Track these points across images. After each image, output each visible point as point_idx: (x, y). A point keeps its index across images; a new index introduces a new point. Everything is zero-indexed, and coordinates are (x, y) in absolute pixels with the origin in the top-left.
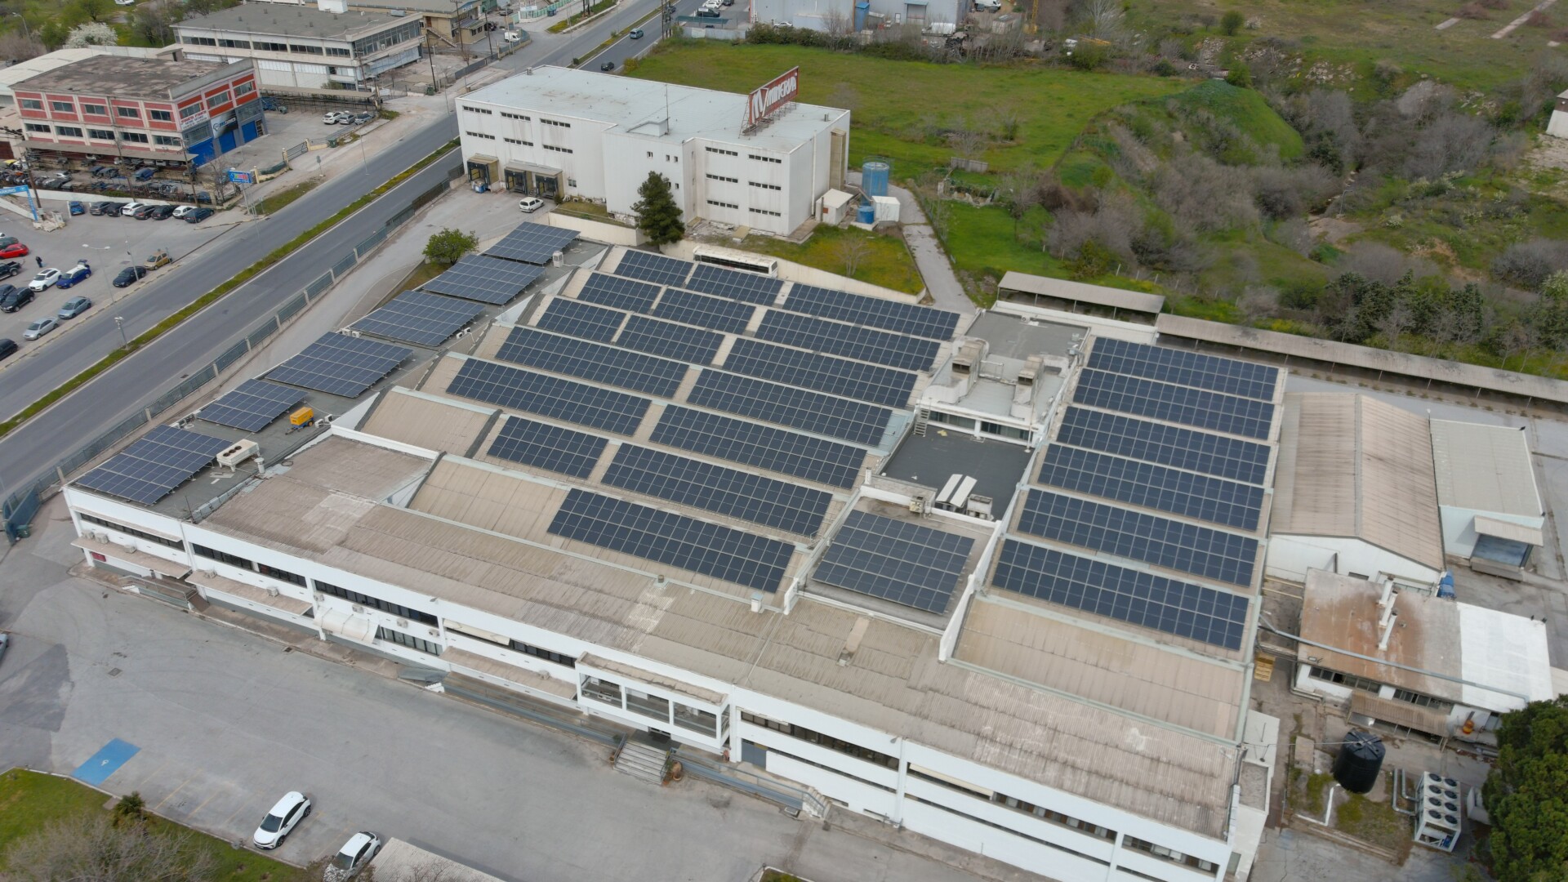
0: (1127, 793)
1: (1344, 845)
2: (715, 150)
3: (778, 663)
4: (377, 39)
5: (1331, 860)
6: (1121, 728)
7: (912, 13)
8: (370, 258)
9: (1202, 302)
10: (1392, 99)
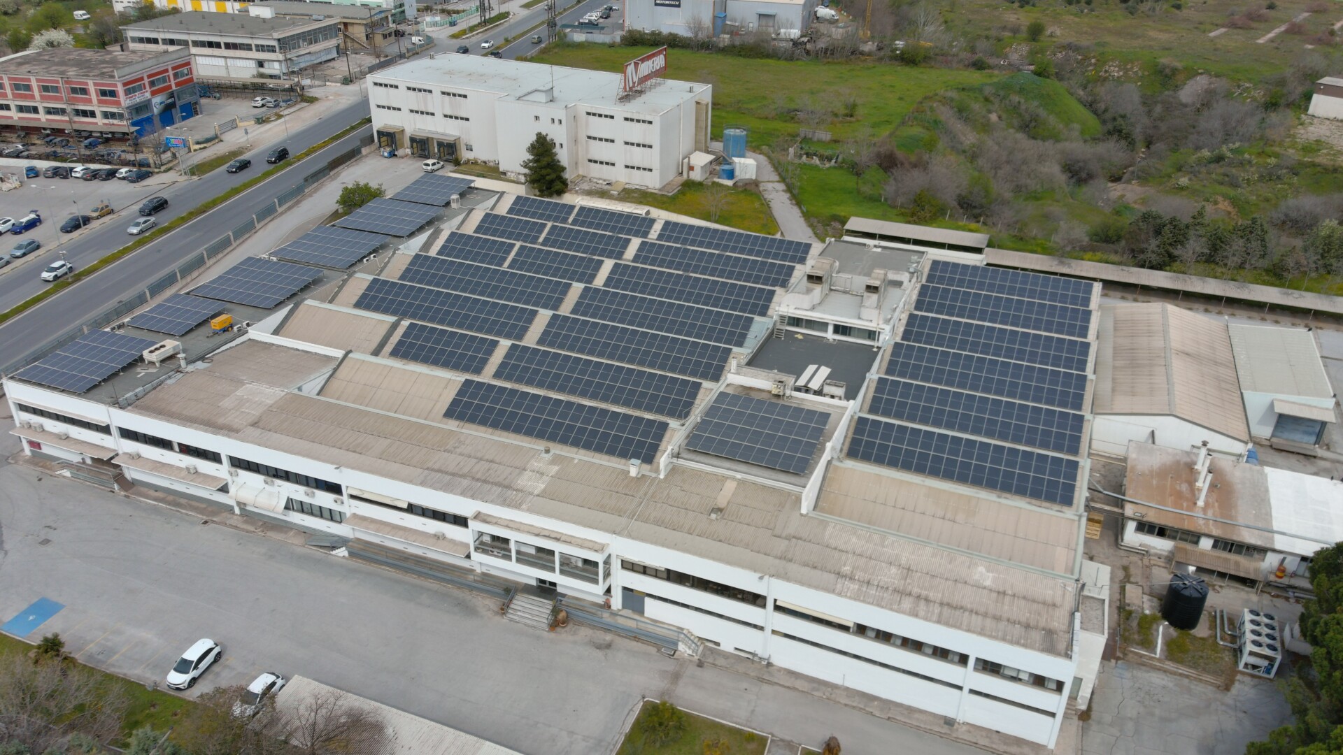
0: (977, 621)
1: (1174, 673)
2: (594, 115)
3: (655, 517)
4: (300, 38)
5: (1164, 687)
6: (969, 567)
7: (764, 22)
8: (289, 208)
9: (1021, 239)
10: (1174, 90)
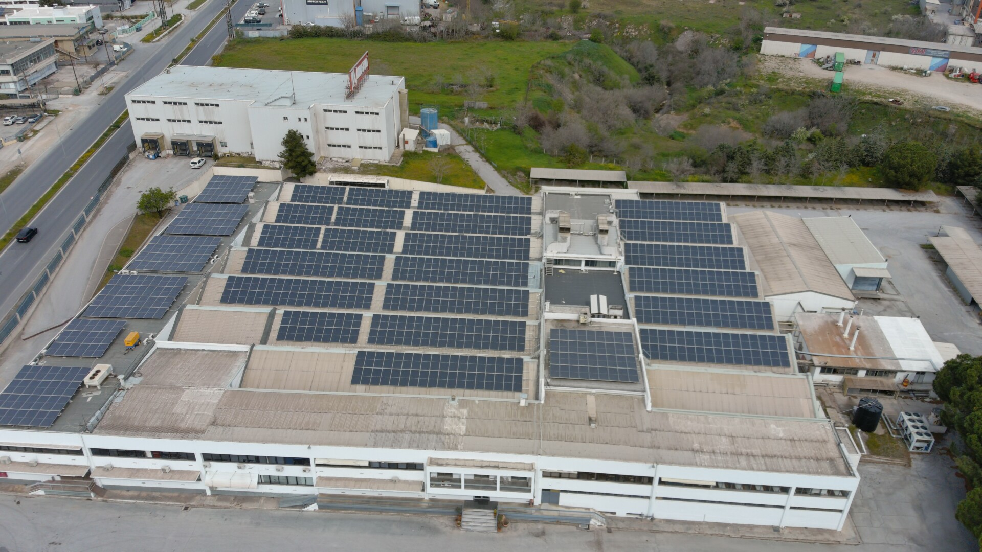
0: (787, 462)
1: (879, 463)
2: (330, 111)
3: (554, 435)
4: (27, 60)
5: (877, 473)
6: (765, 427)
7: (390, 11)
8: (94, 217)
9: (645, 171)
10: (672, 42)
